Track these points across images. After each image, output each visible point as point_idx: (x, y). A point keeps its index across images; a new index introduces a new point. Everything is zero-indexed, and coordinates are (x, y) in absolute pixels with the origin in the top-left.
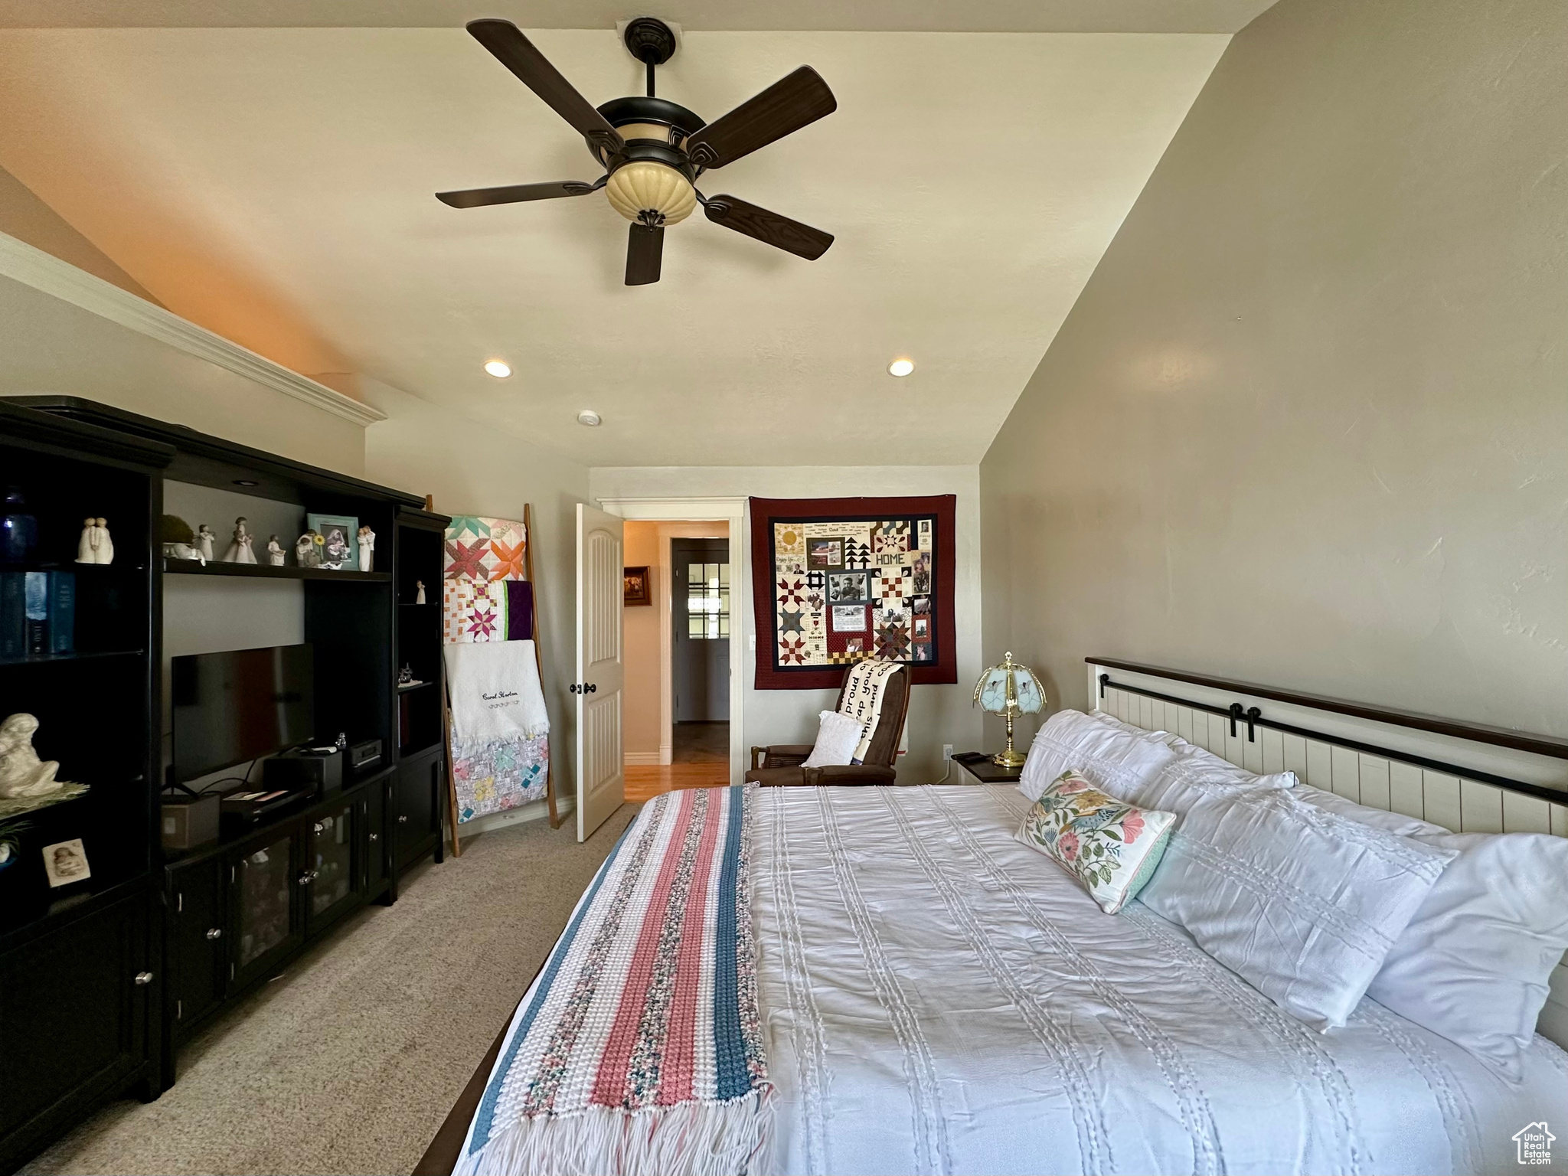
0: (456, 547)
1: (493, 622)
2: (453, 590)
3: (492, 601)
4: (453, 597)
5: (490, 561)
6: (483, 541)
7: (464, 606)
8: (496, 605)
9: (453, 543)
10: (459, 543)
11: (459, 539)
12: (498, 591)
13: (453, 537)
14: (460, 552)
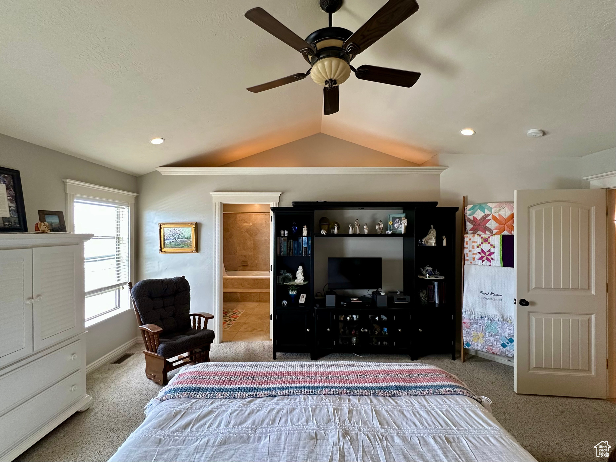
0: (472, 219)
1: (493, 256)
2: (470, 239)
3: (492, 245)
4: (470, 243)
5: (492, 225)
6: (488, 215)
7: (475, 247)
8: (494, 247)
9: (471, 217)
10: (474, 217)
11: (474, 215)
12: (496, 241)
13: (470, 215)
14: (474, 222)
